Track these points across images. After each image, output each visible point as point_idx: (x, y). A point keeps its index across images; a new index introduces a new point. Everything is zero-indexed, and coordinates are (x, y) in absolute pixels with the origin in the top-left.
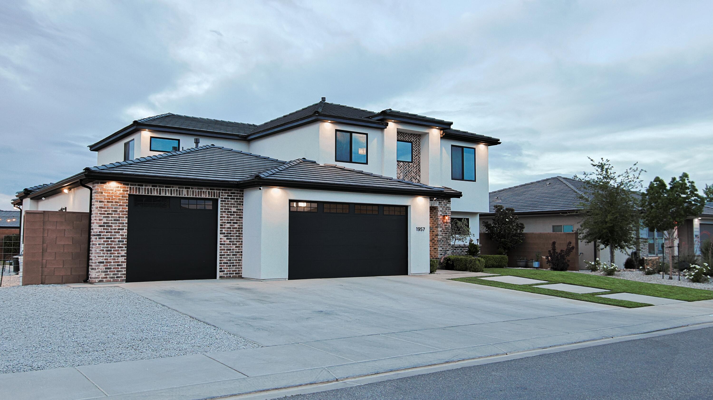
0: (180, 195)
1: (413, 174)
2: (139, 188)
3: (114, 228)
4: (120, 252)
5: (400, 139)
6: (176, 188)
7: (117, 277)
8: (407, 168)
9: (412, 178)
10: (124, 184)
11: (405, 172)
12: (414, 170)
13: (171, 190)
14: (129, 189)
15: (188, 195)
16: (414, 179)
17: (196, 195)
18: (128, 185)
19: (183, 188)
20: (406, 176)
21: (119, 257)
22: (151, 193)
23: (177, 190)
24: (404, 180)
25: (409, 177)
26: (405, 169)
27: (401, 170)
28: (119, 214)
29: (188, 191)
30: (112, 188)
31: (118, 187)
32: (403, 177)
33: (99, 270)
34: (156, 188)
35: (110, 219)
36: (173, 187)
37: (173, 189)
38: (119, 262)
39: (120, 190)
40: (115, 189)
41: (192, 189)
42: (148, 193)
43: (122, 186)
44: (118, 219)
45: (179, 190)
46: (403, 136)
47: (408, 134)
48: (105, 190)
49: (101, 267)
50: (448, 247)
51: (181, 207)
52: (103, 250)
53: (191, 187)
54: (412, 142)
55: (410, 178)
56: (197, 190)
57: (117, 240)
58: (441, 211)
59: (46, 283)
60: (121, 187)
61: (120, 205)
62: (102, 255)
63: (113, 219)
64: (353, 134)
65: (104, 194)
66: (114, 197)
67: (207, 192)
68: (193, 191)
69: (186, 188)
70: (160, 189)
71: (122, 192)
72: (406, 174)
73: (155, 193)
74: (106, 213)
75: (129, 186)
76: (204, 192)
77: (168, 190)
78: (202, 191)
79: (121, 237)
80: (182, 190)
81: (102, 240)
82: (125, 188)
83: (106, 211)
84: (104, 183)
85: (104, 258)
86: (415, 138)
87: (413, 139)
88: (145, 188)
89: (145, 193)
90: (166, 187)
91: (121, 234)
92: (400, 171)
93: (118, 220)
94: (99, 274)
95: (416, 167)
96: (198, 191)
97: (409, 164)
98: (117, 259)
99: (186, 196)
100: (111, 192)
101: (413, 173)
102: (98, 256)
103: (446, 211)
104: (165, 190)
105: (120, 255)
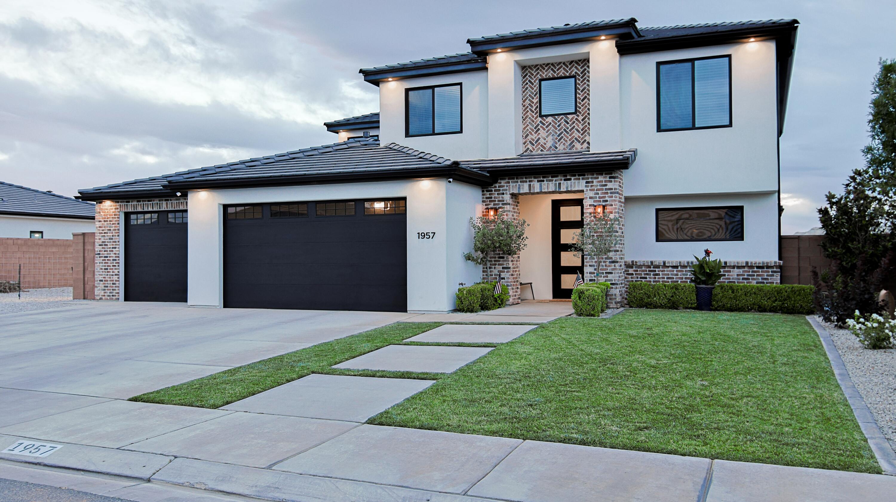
0: (160, 209)
1: (576, 134)
2: (127, 205)
3: (109, 246)
4: (114, 270)
5: (546, 76)
6: (156, 201)
7: (113, 296)
8: (562, 125)
9: (573, 141)
10: (116, 202)
11: (559, 133)
12: (578, 126)
13: (153, 204)
14: (119, 207)
15: (167, 208)
16: (579, 142)
17: (174, 208)
18: (118, 202)
19: (163, 200)
20: (559, 141)
21: (113, 275)
22: (136, 209)
23: (157, 203)
24: (556, 148)
25: (566, 141)
26: (559, 128)
27: (548, 130)
28: (112, 233)
29: (167, 203)
30: (107, 207)
31: (111, 206)
32: (552, 142)
33: (100, 288)
34: (140, 203)
35: (106, 238)
36: (154, 201)
37: (154, 203)
38: (113, 280)
39: (112, 209)
40: (109, 208)
41: (171, 200)
42: (134, 210)
43: (114, 204)
44: (112, 237)
45: (160, 203)
46: (552, 69)
47: (564, 63)
48: (102, 209)
49: (101, 285)
50: (609, 266)
51: (168, 222)
52: (102, 269)
53: (169, 198)
54: (574, 77)
55: (569, 142)
56: (175, 202)
57: (111, 259)
58: (591, 198)
59: (88, 298)
60: (114, 206)
61: (113, 224)
62: (101, 273)
63: (108, 238)
64: (436, 89)
65: (101, 213)
66: (109, 216)
67: (185, 203)
68: (172, 203)
69: (165, 200)
70: (143, 204)
71: (114, 210)
72: (559, 136)
73: (139, 209)
74: (103, 232)
75: (120, 204)
76: (181, 203)
77: (150, 204)
78: (180, 201)
79: (114, 255)
80: (162, 203)
81: (101, 259)
82: (116, 206)
83: (103, 230)
84: (101, 203)
85: (103, 276)
86: (579, 67)
87: (576, 70)
88: (131, 204)
89: (132, 210)
90: (149, 201)
91: (114, 252)
92: (547, 132)
93: (112, 239)
94: (99, 292)
95: (583, 120)
96: (177, 203)
97: (568, 118)
98: (112, 278)
99: (166, 209)
100: (106, 211)
101: (576, 132)
102: (99, 275)
103: (604, 197)
104: (148, 204)
105: (114, 274)
